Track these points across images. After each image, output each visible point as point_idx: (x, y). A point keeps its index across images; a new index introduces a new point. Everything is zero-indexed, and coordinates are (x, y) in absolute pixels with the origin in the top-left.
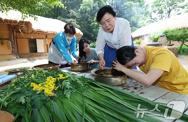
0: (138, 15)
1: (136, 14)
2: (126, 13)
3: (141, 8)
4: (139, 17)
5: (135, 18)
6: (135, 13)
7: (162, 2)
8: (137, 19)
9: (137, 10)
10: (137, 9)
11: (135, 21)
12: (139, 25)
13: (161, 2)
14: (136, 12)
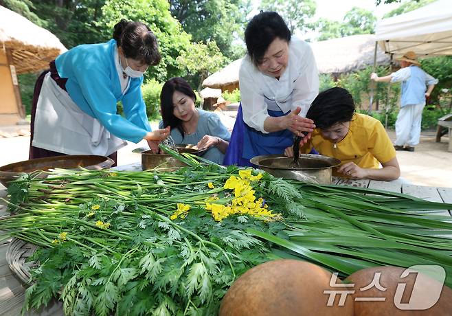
0: (229, 24)
1: (224, 20)
2: (197, 9)
3: (237, 8)
4: (232, 29)
5: (224, 32)
6: (221, 16)
7: (279, 4)
8: (228, 35)
9: (228, 10)
10: (227, 8)
11: (225, 40)
12: (232, 53)
13: (276, 3)
14: (224, 13)
